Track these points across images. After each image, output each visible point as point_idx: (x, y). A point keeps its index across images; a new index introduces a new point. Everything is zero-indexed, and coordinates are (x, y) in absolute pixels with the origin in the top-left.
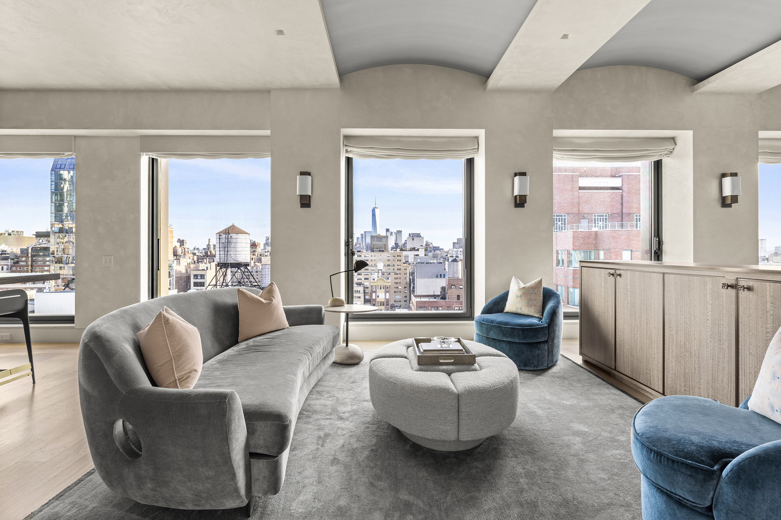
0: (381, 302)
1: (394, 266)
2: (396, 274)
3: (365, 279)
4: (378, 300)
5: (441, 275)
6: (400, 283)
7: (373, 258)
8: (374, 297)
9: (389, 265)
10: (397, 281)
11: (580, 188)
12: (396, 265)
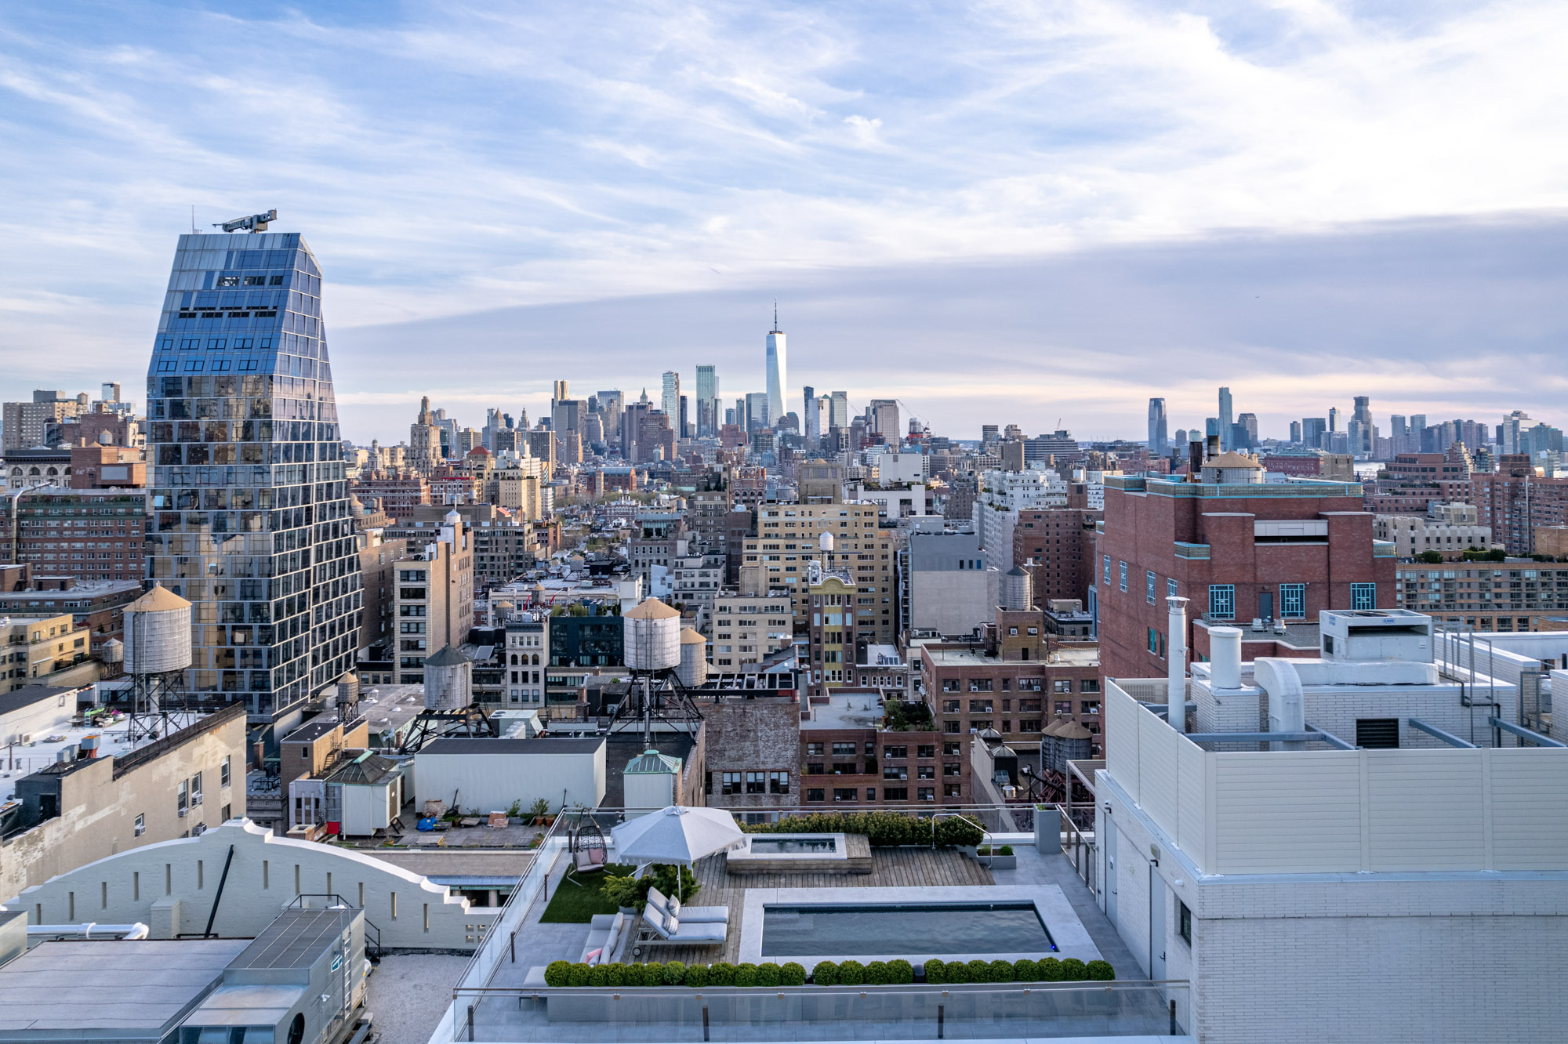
0: (833, 634)
1: (856, 536)
2: (861, 557)
3: (788, 569)
4: (826, 628)
5: (971, 562)
6: (872, 579)
7: (807, 519)
8: (817, 623)
9: (844, 536)
10: (863, 573)
11: (1258, 539)
12: (861, 535)
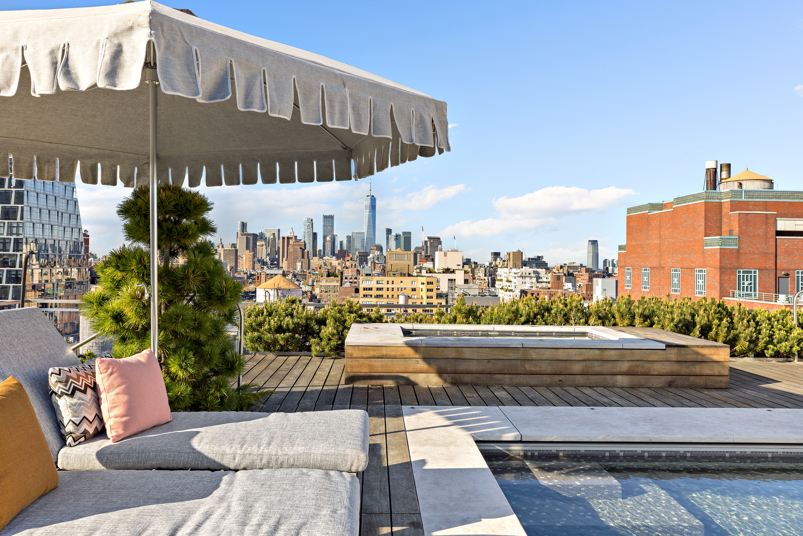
1: (422, 297)
7: (390, 286)
11: (779, 233)
